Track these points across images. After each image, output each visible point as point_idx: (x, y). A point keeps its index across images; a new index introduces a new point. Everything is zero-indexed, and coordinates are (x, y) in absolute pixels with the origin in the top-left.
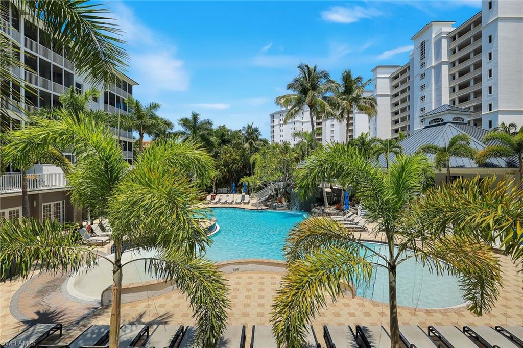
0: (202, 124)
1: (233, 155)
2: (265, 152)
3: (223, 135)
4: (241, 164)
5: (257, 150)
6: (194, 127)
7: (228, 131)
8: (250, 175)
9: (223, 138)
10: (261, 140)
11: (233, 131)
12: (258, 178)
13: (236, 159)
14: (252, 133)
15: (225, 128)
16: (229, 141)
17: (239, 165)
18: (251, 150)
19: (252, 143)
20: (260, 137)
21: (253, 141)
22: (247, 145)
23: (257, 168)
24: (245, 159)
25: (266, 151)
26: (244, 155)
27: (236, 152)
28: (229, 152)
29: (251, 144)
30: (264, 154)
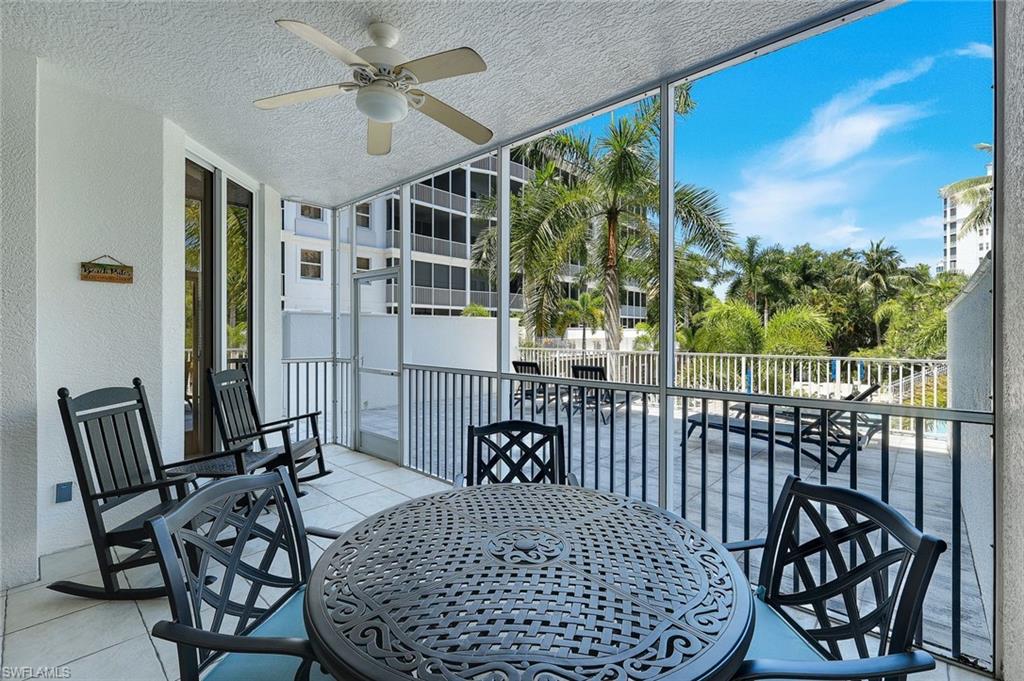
0: (765, 253)
1: (830, 306)
2: (911, 299)
3: (805, 266)
4: (849, 324)
5: (892, 293)
6: (749, 261)
7: (818, 254)
8: (873, 345)
9: (808, 272)
10: (903, 272)
11: (829, 253)
12: (894, 350)
13: (839, 313)
14: (879, 259)
15: (810, 250)
16: (819, 278)
17: (846, 324)
18: (876, 292)
19: (878, 281)
20: (902, 266)
21: (880, 277)
22: (867, 285)
23: (890, 332)
24: (861, 314)
25: (916, 296)
26: (857, 304)
27: (839, 300)
28: (821, 301)
29: (876, 283)
30: (910, 303)
